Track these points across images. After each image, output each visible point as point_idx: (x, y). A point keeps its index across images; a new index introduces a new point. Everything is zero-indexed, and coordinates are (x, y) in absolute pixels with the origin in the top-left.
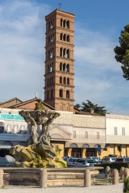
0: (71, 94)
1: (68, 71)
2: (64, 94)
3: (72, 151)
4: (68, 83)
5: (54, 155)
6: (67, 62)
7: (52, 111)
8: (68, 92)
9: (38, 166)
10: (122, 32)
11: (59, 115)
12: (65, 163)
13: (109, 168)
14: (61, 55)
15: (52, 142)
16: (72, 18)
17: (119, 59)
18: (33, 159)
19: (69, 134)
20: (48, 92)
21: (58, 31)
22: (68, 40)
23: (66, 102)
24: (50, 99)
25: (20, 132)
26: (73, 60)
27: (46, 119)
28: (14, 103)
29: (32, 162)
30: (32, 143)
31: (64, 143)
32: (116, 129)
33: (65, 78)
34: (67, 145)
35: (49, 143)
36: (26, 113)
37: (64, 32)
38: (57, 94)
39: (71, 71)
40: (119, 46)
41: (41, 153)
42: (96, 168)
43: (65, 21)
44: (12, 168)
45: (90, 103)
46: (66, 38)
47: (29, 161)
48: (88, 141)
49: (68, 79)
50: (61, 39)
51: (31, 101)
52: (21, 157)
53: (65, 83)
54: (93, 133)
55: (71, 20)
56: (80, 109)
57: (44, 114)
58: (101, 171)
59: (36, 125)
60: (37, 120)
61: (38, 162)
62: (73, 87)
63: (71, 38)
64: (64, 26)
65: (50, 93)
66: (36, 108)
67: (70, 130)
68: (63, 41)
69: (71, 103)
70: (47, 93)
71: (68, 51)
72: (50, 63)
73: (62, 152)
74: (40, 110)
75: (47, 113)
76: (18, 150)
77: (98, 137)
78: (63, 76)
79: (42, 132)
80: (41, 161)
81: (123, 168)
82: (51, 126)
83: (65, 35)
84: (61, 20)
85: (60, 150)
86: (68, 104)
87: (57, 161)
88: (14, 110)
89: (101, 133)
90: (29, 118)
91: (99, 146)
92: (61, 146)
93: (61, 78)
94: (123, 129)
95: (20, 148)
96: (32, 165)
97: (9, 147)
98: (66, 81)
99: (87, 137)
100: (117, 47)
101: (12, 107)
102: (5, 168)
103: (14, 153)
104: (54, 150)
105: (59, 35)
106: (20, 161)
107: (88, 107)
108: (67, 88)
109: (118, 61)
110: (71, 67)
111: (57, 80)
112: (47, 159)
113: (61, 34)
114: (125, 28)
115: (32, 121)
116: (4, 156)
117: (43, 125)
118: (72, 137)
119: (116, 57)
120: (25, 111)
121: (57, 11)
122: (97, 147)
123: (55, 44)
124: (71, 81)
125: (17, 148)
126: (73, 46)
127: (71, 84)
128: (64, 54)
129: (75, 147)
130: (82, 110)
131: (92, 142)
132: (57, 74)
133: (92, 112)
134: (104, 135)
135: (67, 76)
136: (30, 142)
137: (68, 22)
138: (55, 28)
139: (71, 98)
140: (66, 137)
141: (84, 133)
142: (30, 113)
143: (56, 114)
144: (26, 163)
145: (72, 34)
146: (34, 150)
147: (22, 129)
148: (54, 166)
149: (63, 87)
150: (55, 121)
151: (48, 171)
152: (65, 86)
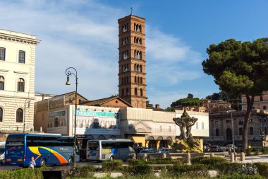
0: (144, 92)
1: (141, 71)
2: (139, 92)
4: (141, 82)
6: (140, 63)
8: (141, 90)
14: (135, 57)
16: (143, 22)
19: (150, 129)
21: (133, 35)
23: (140, 99)
24: (125, 97)
26: (144, 61)
33: (138, 78)
37: (137, 36)
38: (133, 93)
39: (143, 71)
43: (137, 25)
46: (138, 40)
48: (162, 134)
49: (141, 79)
50: (135, 42)
51: (112, 100)
53: (138, 82)
54: (165, 126)
55: (142, 24)
62: (145, 85)
64: (137, 30)
67: (150, 124)
68: (136, 44)
69: (144, 100)
71: (141, 53)
77: (170, 130)
78: (137, 76)
83: (138, 38)
84: (135, 24)
86: (142, 101)
89: (172, 126)
93: (135, 78)
98: (139, 80)
99: (161, 130)
105: (133, 38)
108: (141, 87)
110: (143, 67)
111: (133, 80)
113: (135, 38)
123: (130, 47)
124: (143, 80)
126: (144, 48)
127: (143, 83)
131: (165, 135)
132: (132, 74)
134: (174, 128)
135: (140, 76)
137: (140, 26)
138: (129, 32)
139: (143, 95)
140: (148, 130)
141: (159, 127)
149: (137, 86)
152: (139, 85)
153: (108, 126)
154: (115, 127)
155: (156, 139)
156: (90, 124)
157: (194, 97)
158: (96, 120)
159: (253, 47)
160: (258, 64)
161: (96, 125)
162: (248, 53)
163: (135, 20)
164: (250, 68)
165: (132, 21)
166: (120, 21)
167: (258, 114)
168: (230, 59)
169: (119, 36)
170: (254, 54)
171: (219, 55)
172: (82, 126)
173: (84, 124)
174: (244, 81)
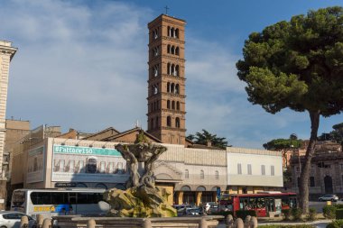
0: (181, 122)
1: (178, 92)
2: (173, 122)
3: (184, 195)
4: (178, 108)
5: (160, 201)
6: (176, 81)
7: (157, 144)
8: (177, 120)
9: (140, 215)
10: (246, 42)
11: (166, 149)
12: (175, 211)
13: (231, 217)
14: (168, 73)
15: (157, 184)
16: (181, 25)
17: (242, 77)
18: (133, 207)
19: (180, 174)
21: (164, 42)
22: (177, 53)
23: (175, 133)
24: (154, 129)
25: (117, 171)
26: (183, 79)
27: (150, 154)
28: (109, 134)
29: (132, 210)
30: (132, 185)
31: (173, 185)
32: (239, 166)
33: (173, 102)
34: (177, 188)
35: (153, 185)
36: (124, 147)
37: (172, 43)
38: (164, 122)
39: (181, 93)
40: (243, 60)
41: (144, 198)
42: (214, 217)
43: (173, 29)
44: (106, 218)
45: (206, 133)
46: (174, 50)
47: (128, 209)
48: (204, 183)
49: (178, 103)
50: (168, 52)
51: (130, 132)
52: (118, 204)
53: (173, 108)
54: (210, 172)
55: (180, 27)
56: (193, 140)
57: (146, 149)
58: (220, 220)
59: (137, 163)
60: (138, 157)
61: (140, 210)
62: (185, 113)
63: (181, 50)
64: (172, 35)
65: (154, 121)
66: (137, 141)
67: (181, 168)
68: (170, 55)
69: (182, 133)
70: (151, 121)
71: (177, 67)
72: (154, 83)
73: (171, 197)
74: (141, 144)
75: (151, 147)
76: (114, 195)
77: (217, 177)
78: (171, 99)
79: (144, 172)
80: (143, 209)
81: (249, 217)
82: (156, 163)
83: (173, 47)
84: (169, 27)
85: (168, 195)
86: (179, 135)
87: (164, 209)
88: (109, 143)
89: (221, 172)
90: (128, 153)
91: (219, 188)
92: (170, 190)
93: (168, 101)
94: (249, 167)
95: (116, 192)
96: (132, 214)
97: (103, 191)
98: (175, 106)
99: (203, 177)
100: (239, 61)
101: (107, 140)
102: (98, 219)
103: (109, 199)
104: (160, 194)
105: (166, 47)
106: (116, 209)
107: (204, 138)
108: (177, 115)
109: (241, 79)
110: (181, 88)
111: (164, 105)
112: (152, 206)
113: (169, 46)
114: (250, 36)
115: (131, 158)
116: (97, 202)
117: (146, 163)
118: (183, 177)
119: (238, 74)
120: (122, 144)
121: (163, 17)
122: (215, 189)
123: (160, 59)
124: (181, 105)
125: (113, 191)
126: (184, 60)
127: (181, 110)
128: (173, 71)
129: (188, 189)
130: (197, 143)
131: (209, 184)
132: (163, 97)
133: (209, 144)
134: (225, 174)
135: (176, 99)
136: (129, 184)
137: (177, 31)
138: (160, 38)
139: (181, 127)
140: (176, 177)
141: (199, 172)
142: (129, 146)
143: (162, 148)
144: (125, 211)
145: (182, 45)
146: (134, 194)
147: (120, 168)
148: (160, 215)
149: (171, 113)
150: (161, 157)
151: (152, 222)
152: (174, 112)
153: (112, 170)
154: (123, 172)
155: (193, 189)
156: (81, 167)
158: (91, 160)
161: (91, 168)
163: (167, 21)
164: (304, 61)
165: (164, 23)
166: (150, 26)
172: (67, 169)
173: (71, 167)
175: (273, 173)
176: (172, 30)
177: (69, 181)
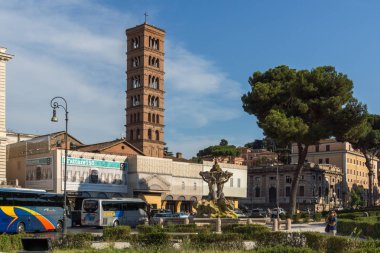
0: (161, 135)
1: (158, 105)
2: (154, 135)
4: (158, 121)
6: (156, 94)
14: (149, 85)
16: (162, 36)
19: (168, 185)
20: (132, 131)
21: (147, 53)
23: (155, 145)
24: (134, 140)
25: (115, 182)
26: (163, 92)
33: (154, 115)
37: (154, 55)
38: (146, 136)
39: (161, 106)
46: (154, 61)
48: (185, 193)
49: (158, 116)
50: (149, 64)
53: (153, 120)
55: (160, 38)
62: (163, 126)
63: (160, 62)
64: (153, 46)
68: (151, 66)
69: (160, 146)
70: (130, 133)
71: (157, 79)
72: (135, 94)
77: (195, 188)
78: (152, 112)
83: (154, 58)
84: (150, 38)
86: (157, 147)
88: (97, 155)
93: (149, 114)
98: (155, 119)
99: (183, 188)
105: (148, 59)
108: (157, 128)
110: (161, 100)
111: (146, 118)
113: (150, 57)
118: (170, 188)
121: (146, 27)
123: (143, 70)
124: (160, 118)
127: (161, 123)
131: (188, 194)
132: (145, 110)
135: (156, 112)
137: (157, 41)
138: (141, 48)
139: (160, 139)
145: (162, 57)
149: (151, 126)
152: (153, 124)
153: (110, 180)
154: (120, 182)
155: (175, 199)
156: (85, 177)
157: (229, 144)
158: (94, 171)
159: (311, 78)
160: (315, 101)
161: (93, 178)
162: (303, 86)
163: (149, 31)
164: (305, 107)
165: (146, 33)
166: (129, 32)
167: (312, 170)
168: (279, 94)
169: (127, 53)
170: (312, 88)
171: (266, 86)
172: (74, 179)
173: (78, 177)
174: (296, 125)
175: (239, 186)
176: (153, 40)
177: (76, 189)
